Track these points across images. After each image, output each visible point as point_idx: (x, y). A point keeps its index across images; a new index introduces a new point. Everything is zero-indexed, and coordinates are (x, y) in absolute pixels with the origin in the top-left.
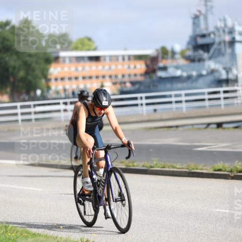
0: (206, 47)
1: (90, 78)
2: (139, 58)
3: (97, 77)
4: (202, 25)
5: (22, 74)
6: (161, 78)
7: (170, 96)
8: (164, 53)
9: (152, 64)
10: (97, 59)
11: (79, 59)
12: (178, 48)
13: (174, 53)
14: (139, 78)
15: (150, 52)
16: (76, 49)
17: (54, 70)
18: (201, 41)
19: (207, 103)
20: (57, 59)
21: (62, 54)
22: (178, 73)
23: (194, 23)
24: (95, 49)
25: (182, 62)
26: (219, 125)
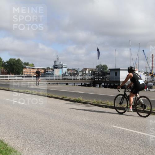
0: (56, 68)
1: (32, 72)
2: (43, 69)
3: (33, 72)
4: (56, 63)
5: (17, 70)
6: (46, 73)
7: (46, 77)
8: (48, 68)
9: (46, 70)
10: (34, 68)
11: (30, 68)
12: (50, 68)
13: (49, 68)
14: (42, 73)
15: (45, 68)
16: (30, 66)
17: (24, 70)
18: (55, 66)
19: (57, 79)
20: (25, 68)
21: (26, 67)
22: (50, 73)
23: (54, 63)
24: (34, 66)
25: (51, 70)
26: (57, 83)
